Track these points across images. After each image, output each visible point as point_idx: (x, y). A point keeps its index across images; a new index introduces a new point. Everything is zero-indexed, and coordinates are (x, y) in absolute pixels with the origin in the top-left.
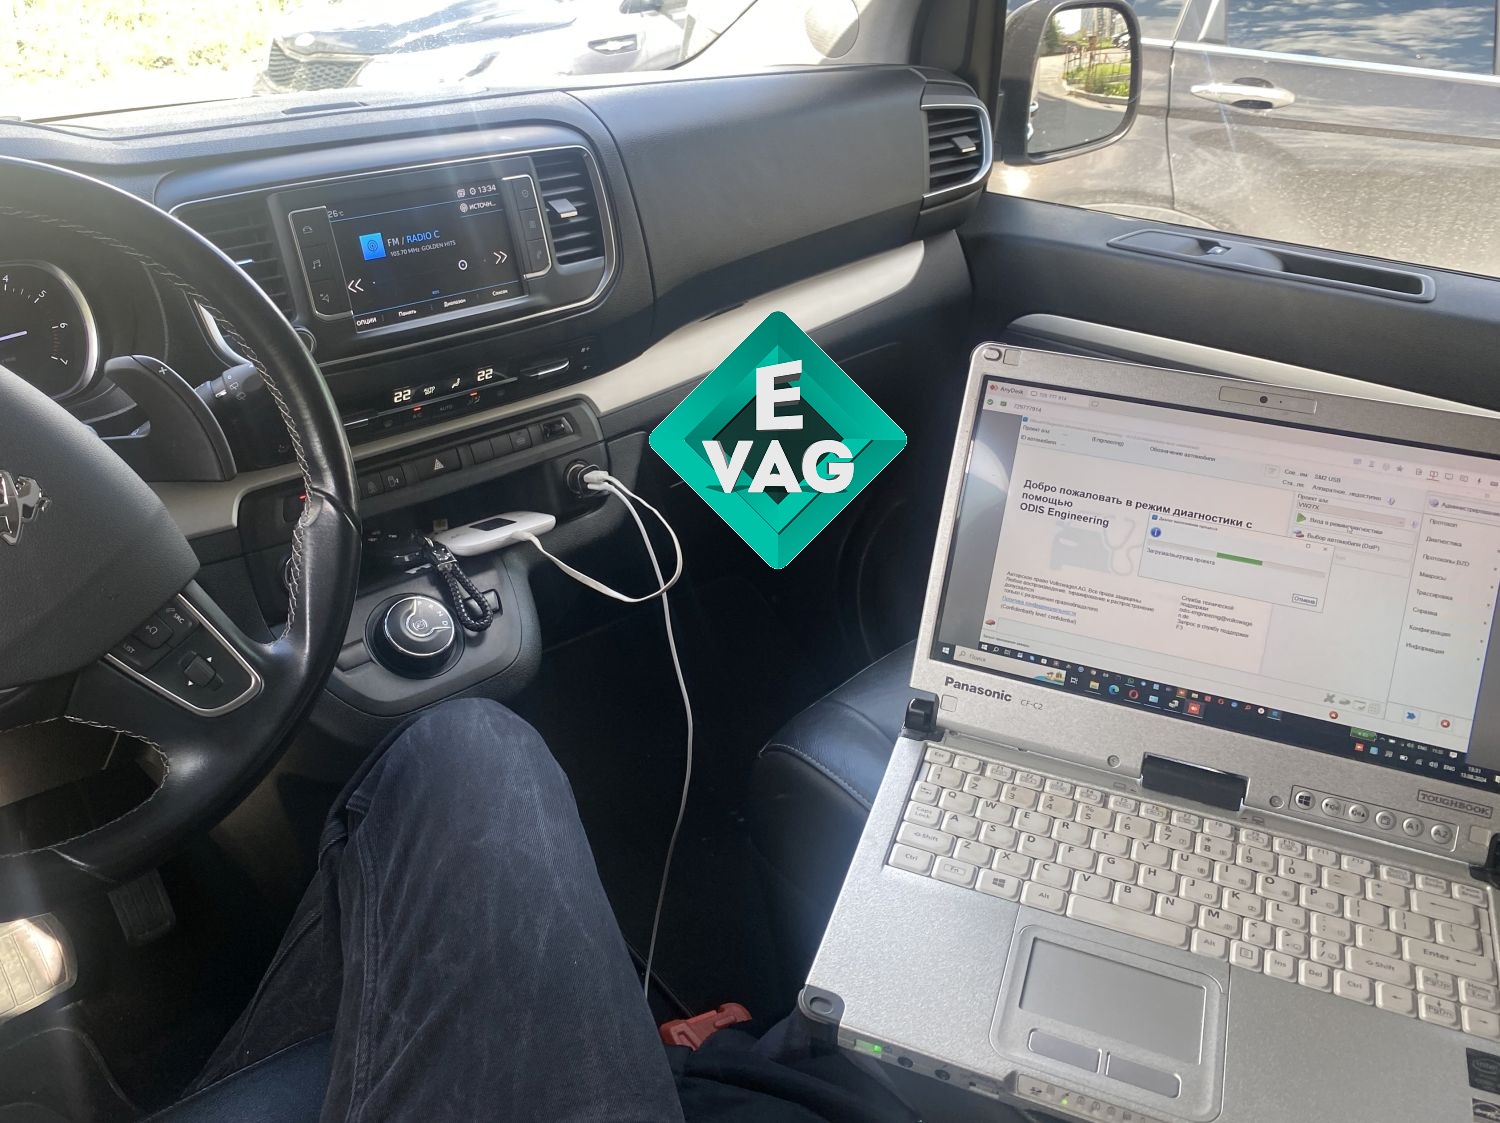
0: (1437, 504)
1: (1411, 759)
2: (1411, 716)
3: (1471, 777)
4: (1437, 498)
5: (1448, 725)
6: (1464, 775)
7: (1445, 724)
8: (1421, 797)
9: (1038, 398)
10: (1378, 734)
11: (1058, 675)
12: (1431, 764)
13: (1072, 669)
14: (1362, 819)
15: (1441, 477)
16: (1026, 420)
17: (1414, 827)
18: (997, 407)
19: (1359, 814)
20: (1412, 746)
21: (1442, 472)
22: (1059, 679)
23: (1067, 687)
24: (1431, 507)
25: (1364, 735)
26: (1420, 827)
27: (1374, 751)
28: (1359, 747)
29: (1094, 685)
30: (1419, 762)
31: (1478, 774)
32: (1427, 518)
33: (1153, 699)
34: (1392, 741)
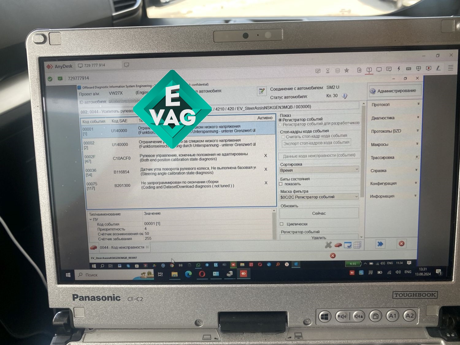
0: (375, 91)
1: (385, 272)
2: (380, 244)
3: (421, 274)
4: (373, 87)
5: (404, 244)
6: (417, 274)
7: (402, 244)
8: (395, 296)
9: (84, 68)
10: (362, 261)
11: (149, 273)
12: (397, 272)
13: (157, 267)
14: (361, 319)
15: (374, 71)
16: (79, 88)
17: (394, 316)
18: (56, 82)
19: (359, 316)
20: (384, 263)
21: (374, 67)
22: (150, 276)
23: (157, 281)
24: (371, 95)
25: (354, 264)
26: (397, 315)
27: (361, 273)
28: (352, 273)
29: (175, 274)
30: (390, 273)
31: (425, 272)
32: (370, 103)
33: (216, 274)
34: (371, 264)
